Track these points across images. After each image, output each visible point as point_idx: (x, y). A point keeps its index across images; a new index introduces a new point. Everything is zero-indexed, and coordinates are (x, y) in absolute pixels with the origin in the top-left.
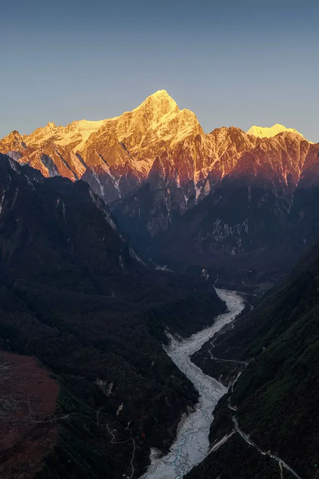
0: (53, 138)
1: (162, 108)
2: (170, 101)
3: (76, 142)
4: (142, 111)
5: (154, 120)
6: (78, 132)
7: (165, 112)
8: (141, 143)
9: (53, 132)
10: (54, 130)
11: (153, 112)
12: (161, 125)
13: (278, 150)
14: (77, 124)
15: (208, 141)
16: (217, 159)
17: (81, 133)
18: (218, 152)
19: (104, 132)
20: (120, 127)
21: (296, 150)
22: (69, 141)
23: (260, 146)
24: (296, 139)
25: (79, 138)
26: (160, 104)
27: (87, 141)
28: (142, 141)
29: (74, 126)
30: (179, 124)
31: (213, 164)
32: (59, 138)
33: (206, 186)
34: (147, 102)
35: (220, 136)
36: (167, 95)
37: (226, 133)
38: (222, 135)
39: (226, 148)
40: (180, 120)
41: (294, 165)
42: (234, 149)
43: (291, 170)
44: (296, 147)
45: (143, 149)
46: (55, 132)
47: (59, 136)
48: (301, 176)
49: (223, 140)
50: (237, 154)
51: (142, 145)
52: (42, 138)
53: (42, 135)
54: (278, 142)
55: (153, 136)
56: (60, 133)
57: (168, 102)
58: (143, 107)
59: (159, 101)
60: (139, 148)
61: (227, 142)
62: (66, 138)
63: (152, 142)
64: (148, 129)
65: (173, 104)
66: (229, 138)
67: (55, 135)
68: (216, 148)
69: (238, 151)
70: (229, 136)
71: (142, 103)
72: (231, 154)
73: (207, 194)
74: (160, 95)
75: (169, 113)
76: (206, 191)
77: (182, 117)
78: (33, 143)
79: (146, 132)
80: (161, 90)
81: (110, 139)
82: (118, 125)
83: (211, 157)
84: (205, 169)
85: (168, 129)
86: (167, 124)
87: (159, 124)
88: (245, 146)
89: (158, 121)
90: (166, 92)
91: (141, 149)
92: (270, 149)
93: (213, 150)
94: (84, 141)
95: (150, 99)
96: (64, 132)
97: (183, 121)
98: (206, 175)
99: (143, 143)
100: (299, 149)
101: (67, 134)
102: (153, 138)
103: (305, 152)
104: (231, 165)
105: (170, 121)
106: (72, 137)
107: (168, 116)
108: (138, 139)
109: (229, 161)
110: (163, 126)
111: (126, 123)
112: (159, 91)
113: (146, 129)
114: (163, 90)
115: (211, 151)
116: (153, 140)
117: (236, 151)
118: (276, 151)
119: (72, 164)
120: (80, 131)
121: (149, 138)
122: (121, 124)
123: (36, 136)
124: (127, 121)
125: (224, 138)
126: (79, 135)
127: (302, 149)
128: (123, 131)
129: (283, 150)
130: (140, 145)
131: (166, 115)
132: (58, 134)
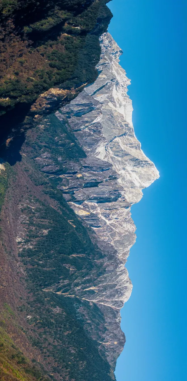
0: (117, 84)
1: (144, 175)
2: (150, 181)
3: (115, 102)
4: (141, 157)
5: (133, 168)
6: (123, 104)
7: (140, 177)
8: (114, 156)
9: (122, 84)
10: (124, 85)
11: (140, 168)
12: (129, 174)
13: (117, 280)
14: (129, 103)
15: (125, 214)
16: (108, 222)
17: (122, 107)
18: (114, 223)
19: (124, 126)
20: (128, 139)
21: (116, 297)
22: (115, 97)
23: (122, 264)
24: (125, 296)
25: (118, 105)
26: (147, 173)
27: (116, 111)
28: (116, 157)
29: (128, 101)
30: (130, 188)
31: (104, 218)
32: (117, 88)
33: (84, 211)
34: (149, 162)
35: (128, 225)
36: (155, 179)
37: (131, 231)
38: (129, 227)
39: (117, 230)
40: (133, 190)
41: (102, 296)
42: (117, 238)
43: (98, 293)
44: (119, 297)
45: (110, 158)
46: (123, 85)
47: (119, 88)
48: (92, 302)
49: (124, 228)
50: (113, 241)
51: (113, 157)
52: (117, 74)
53: (120, 74)
54: (123, 280)
55: (121, 167)
56: (122, 89)
57: (149, 180)
58: (145, 158)
59: (150, 173)
60: (111, 155)
61: (122, 231)
62: (118, 94)
63: (115, 166)
64: (126, 163)
65: (147, 184)
66: (127, 233)
67: (121, 85)
68: (117, 221)
69: (115, 242)
70: (128, 233)
71: (148, 158)
72: (113, 235)
73: (76, 212)
74: (155, 173)
75: (140, 181)
76: (79, 212)
77: (136, 192)
78: (113, 67)
79: (123, 161)
80: (160, 174)
81: (119, 129)
82: (129, 137)
83: (110, 217)
84: (99, 211)
85: (126, 180)
86: (130, 179)
87: (131, 172)
88: (120, 248)
89: (133, 171)
90: (158, 178)
91: (110, 157)
92: (118, 273)
93: (116, 218)
94: (116, 109)
95: (151, 165)
96: (123, 93)
97: (133, 192)
98: (93, 211)
99: (114, 158)
100: (116, 300)
101: (121, 95)
102: (118, 167)
103: (114, 305)
104: (103, 236)
105: (133, 181)
106: (118, 100)
107: (137, 180)
108: (118, 153)
109: (107, 234)
110: (128, 175)
111: (131, 144)
112: (159, 172)
113: (126, 161)
114: (159, 176)
115: (115, 216)
116: (117, 166)
117: (115, 240)
118: (116, 279)
119: (98, 95)
120: (124, 106)
121: (119, 163)
122: (130, 140)
123: (119, 70)
124: (133, 145)
125: (126, 229)
126: (120, 105)
127: (116, 302)
128: (125, 142)
129: (116, 285)
130: (113, 156)
131: (138, 178)
132: (121, 88)
